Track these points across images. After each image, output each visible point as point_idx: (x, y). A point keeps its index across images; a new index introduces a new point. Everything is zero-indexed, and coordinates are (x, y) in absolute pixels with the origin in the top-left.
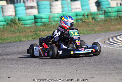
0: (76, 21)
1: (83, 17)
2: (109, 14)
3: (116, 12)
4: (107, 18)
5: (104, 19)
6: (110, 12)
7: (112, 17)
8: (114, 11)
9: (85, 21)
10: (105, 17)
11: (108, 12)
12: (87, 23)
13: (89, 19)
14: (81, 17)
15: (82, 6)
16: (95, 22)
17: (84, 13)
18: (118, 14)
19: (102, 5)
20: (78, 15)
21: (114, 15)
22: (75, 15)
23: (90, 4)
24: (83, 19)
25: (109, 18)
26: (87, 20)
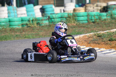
0: (22, 26)
1: (29, 22)
2: (53, 20)
3: (60, 18)
4: (51, 23)
5: (48, 24)
6: (54, 18)
7: (56, 22)
8: (57, 17)
9: (30, 26)
10: (49, 22)
11: (52, 18)
12: (32, 28)
13: (34, 24)
14: (27, 22)
15: (27, 12)
16: (39, 26)
17: (29, 19)
18: (61, 19)
19: (46, 11)
20: (23, 20)
21: (58, 21)
22: (21, 20)
23: (35, 10)
24: (28, 24)
25: (53, 23)
26: (32, 25)
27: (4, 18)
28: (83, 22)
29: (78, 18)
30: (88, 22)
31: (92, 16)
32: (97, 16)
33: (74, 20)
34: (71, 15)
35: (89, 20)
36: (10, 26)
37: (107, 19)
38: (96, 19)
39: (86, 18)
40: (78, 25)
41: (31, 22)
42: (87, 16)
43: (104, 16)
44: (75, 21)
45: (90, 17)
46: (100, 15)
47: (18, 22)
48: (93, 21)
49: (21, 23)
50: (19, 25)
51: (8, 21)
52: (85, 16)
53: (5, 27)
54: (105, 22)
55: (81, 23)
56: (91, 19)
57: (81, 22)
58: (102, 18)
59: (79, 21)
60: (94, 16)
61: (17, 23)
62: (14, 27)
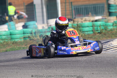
0: (24, 39)
1: (31, 34)
9: (33, 38)
12: (35, 41)
13: (37, 36)
14: (29, 35)
17: (32, 31)
20: (25, 33)
22: (22, 33)
24: (31, 36)
26: (35, 38)
27: (4, 30)
28: (89, 32)
29: (83, 29)
30: (94, 33)
31: (97, 26)
32: (103, 26)
33: (79, 31)
34: (75, 25)
35: (95, 31)
36: (12, 39)
37: (113, 29)
38: (101, 29)
39: (91, 29)
40: (84, 36)
41: (34, 34)
42: (92, 26)
43: (110, 26)
44: (80, 33)
45: (96, 28)
46: (105, 25)
47: (19, 34)
48: (99, 31)
49: (22, 35)
50: (21, 39)
51: (9, 34)
52: (91, 26)
53: (6, 41)
54: (111, 33)
55: (86, 34)
56: (97, 29)
57: (86, 32)
58: (108, 28)
59: (84, 32)
60: (99, 26)
61: (18, 36)
62: (16, 40)
